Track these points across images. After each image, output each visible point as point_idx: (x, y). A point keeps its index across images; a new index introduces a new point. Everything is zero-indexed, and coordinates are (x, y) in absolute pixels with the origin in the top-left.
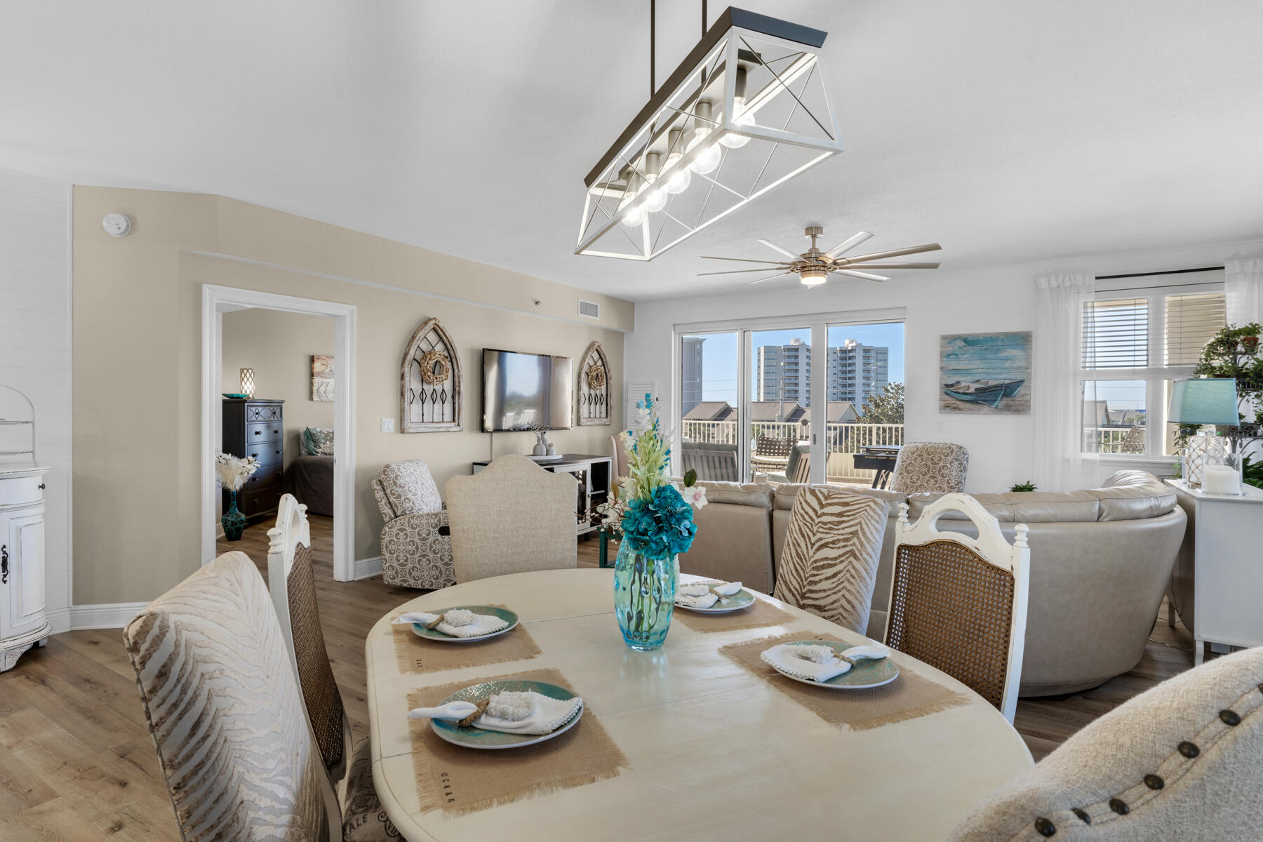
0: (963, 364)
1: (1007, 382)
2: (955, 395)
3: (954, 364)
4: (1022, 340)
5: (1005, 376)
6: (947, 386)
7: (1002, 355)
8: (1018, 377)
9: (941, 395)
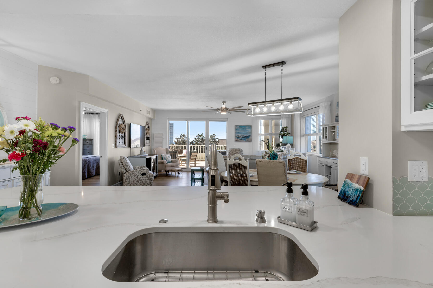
1: (248, 135)
2: (238, 138)
3: (238, 131)
4: (250, 127)
5: (247, 134)
6: (236, 136)
7: (246, 130)
8: (249, 134)
9: (235, 138)
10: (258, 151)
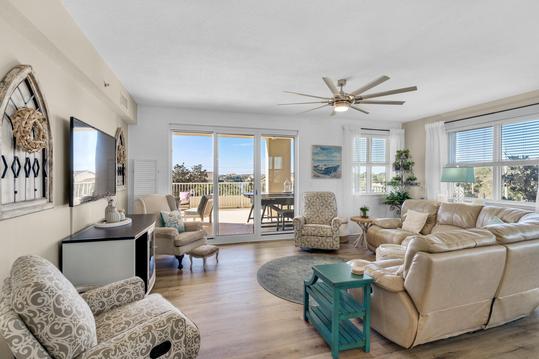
0: (321, 157)
1: (335, 166)
2: (318, 171)
3: (317, 158)
4: (339, 149)
5: (334, 163)
6: (315, 166)
7: (333, 155)
8: (338, 164)
9: (313, 171)
10: (354, 196)
